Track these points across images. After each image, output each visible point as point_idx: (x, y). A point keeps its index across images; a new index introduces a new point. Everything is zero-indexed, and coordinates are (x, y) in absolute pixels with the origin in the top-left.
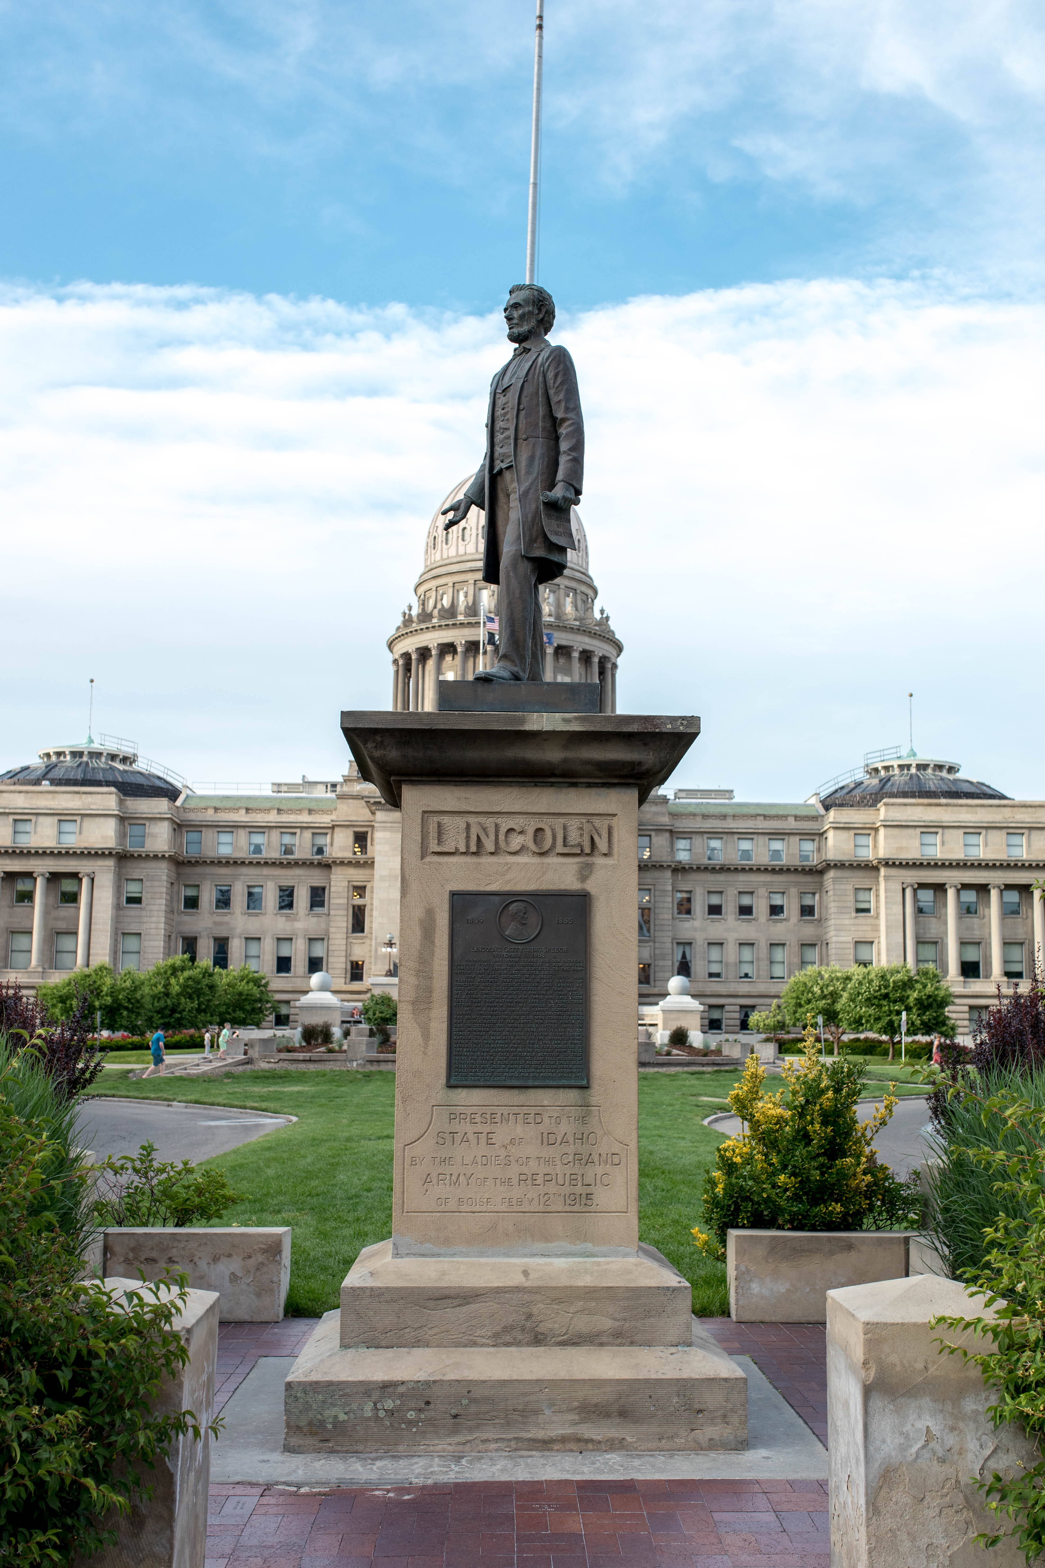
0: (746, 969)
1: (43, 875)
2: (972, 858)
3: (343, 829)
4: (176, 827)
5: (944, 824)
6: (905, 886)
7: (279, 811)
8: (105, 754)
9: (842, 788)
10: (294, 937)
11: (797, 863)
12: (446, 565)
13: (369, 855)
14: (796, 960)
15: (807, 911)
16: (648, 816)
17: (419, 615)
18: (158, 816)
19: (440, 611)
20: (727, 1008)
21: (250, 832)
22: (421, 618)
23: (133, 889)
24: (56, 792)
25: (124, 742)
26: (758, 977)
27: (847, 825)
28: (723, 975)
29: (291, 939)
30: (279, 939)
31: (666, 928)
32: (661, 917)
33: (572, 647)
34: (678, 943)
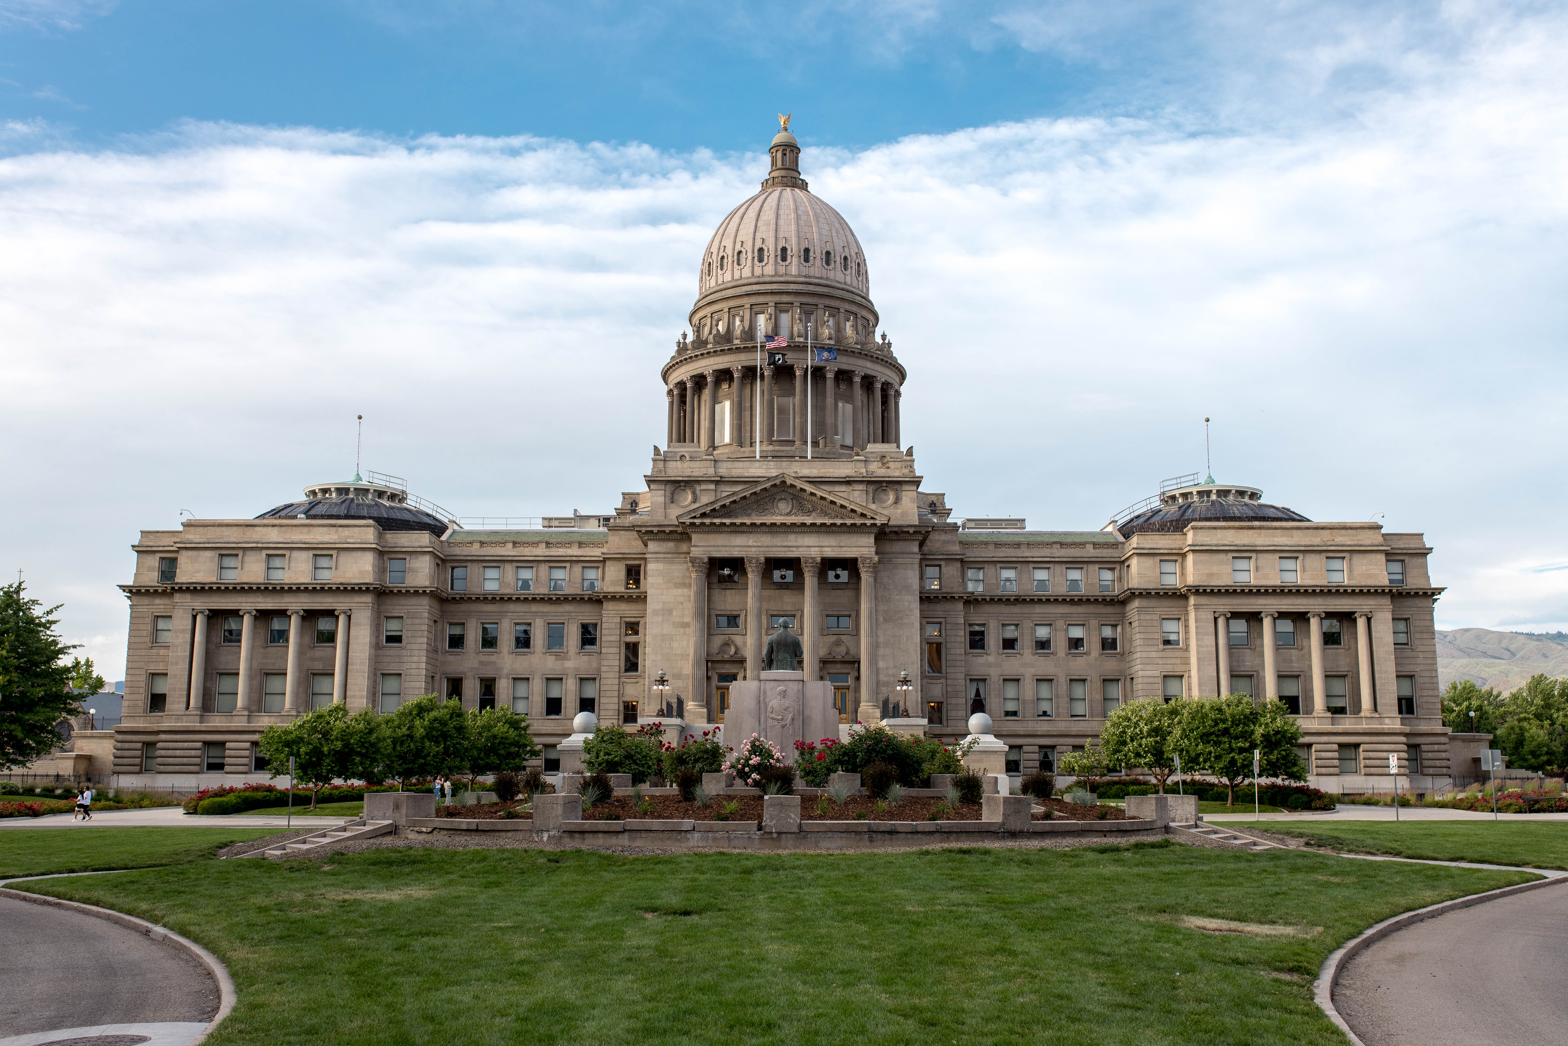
0: (1045, 706)
1: (297, 613)
2: (1289, 584)
3: (615, 563)
4: (440, 562)
5: (1258, 548)
6: (1217, 616)
7: (548, 544)
8: (372, 491)
9: (1138, 517)
10: (564, 677)
11: (1098, 593)
12: (721, 290)
13: (642, 589)
14: (1098, 697)
15: (1109, 644)
16: (938, 545)
17: (693, 342)
18: (419, 549)
19: (715, 336)
20: (1025, 748)
21: (517, 567)
22: (695, 345)
23: (393, 627)
24: (311, 526)
25: (392, 480)
26: (1058, 715)
27: (1152, 551)
28: (1020, 714)
29: (561, 679)
30: (548, 679)
31: (959, 663)
32: (953, 652)
33: (854, 371)
34: (971, 680)
